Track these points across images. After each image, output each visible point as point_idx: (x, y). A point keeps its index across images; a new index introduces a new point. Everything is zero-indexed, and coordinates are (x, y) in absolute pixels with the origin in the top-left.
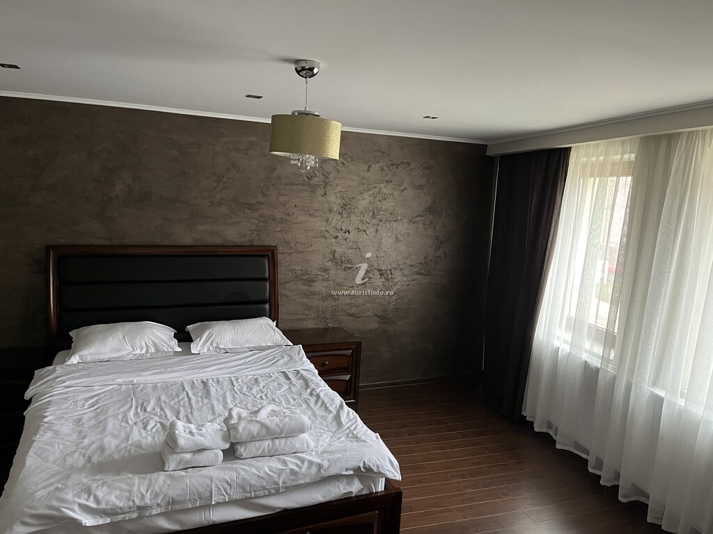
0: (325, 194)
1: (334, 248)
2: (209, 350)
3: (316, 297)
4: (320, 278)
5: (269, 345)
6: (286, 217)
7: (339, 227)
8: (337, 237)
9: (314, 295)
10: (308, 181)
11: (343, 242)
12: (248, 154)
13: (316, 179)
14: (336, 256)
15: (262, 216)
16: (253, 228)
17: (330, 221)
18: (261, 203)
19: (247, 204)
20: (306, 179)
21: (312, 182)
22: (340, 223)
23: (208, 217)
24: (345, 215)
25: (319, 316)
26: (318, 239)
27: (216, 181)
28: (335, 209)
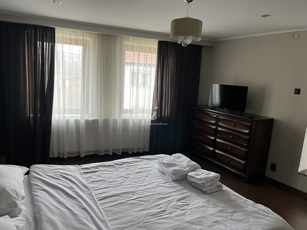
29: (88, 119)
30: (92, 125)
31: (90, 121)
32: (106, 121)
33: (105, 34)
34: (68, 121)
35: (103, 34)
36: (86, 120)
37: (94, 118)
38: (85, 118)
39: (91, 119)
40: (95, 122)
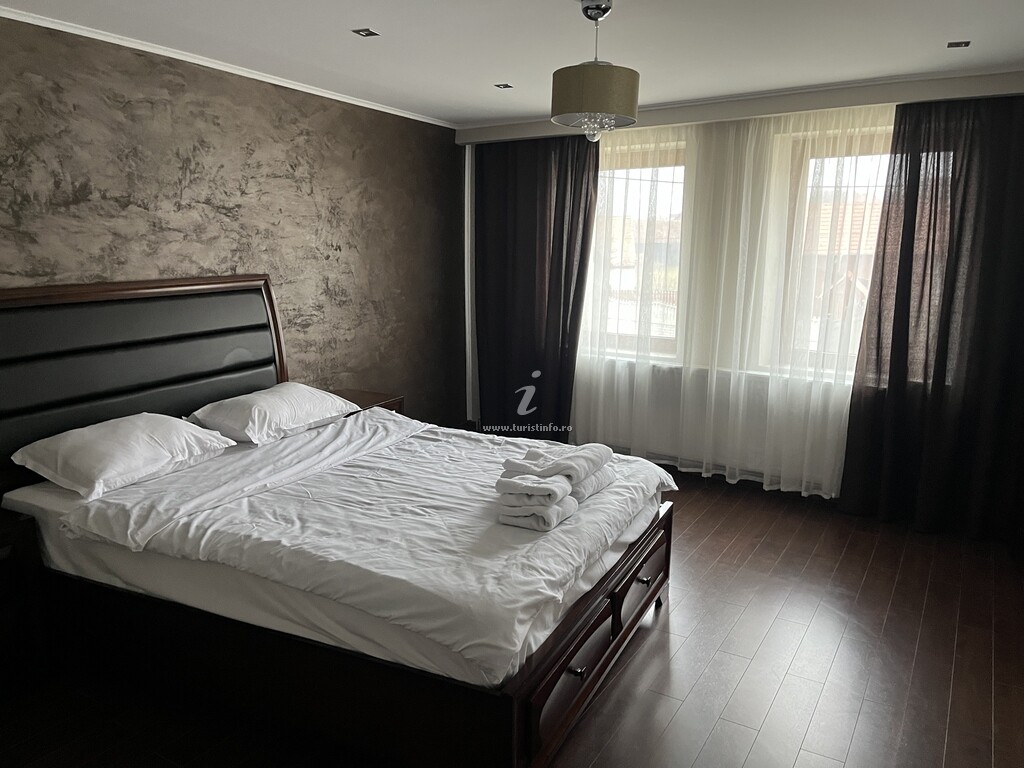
0: (312, 192)
1: (326, 273)
2: (268, 435)
3: (313, 348)
4: (315, 319)
5: (334, 415)
6: (272, 228)
7: (329, 243)
8: (328, 257)
9: (311, 345)
10: (291, 171)
11: (335, 264)
12: (218, 124)
13: (301, 169)
14: (330, 285)
15: (242, 227)
16: (234, 246)
17: (319, 232)
18: (239, 206)
19: (224, 208)
20: (290, 169)
21: (296, 173)
22: (330, 237)
23: (174, 230)
24: (334, 224)
25: (318, 376)
26: (309, 261)
27: (181, 168)
28: (324, 215)
29: (659, 364)
30: (666, 382)
31: (664, 372)
32: (702, 376)
33: (717, 123)
34: (612, 364)
35: (707, 124)
36: (654, 366)
37: (674, 365)
38: (652, 362)
39: (666, 365)
40: (675, 373)
